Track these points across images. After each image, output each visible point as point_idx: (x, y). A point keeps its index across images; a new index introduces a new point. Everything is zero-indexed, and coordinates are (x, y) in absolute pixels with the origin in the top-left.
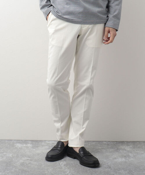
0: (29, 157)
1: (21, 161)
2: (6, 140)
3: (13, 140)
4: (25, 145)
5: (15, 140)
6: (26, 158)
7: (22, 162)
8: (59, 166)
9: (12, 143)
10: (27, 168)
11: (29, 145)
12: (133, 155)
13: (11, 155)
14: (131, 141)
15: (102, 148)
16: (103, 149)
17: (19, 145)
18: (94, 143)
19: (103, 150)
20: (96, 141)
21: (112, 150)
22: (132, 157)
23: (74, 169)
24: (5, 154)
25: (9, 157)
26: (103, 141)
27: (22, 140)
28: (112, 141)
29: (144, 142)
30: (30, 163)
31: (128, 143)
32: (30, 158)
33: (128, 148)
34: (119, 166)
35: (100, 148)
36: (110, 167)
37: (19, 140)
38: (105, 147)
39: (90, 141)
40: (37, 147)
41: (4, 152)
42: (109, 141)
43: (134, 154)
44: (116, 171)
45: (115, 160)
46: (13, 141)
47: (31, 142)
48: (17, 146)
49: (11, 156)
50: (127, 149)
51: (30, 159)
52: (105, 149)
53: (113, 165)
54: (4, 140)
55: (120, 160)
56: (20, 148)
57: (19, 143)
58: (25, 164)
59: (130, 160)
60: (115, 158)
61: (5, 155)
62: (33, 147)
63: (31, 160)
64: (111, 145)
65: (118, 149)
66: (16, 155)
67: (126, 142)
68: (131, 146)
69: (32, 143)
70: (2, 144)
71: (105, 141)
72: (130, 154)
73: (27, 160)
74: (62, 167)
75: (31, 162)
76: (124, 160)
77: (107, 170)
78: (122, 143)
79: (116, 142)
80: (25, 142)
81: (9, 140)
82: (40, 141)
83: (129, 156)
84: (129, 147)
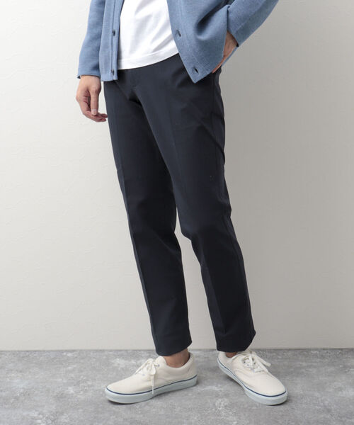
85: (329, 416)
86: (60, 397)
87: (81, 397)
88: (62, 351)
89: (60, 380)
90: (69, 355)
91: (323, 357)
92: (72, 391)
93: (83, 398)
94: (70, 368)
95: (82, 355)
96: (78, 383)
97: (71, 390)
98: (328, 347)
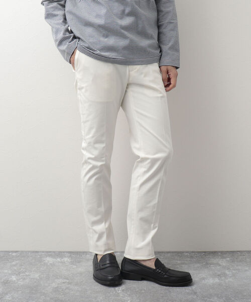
0: (65, 279)
1: (54, 285)
2: (29, 252)
3: (40, 252)
4: (59, 260)
5: (43, 252)
6: (61, 280)
7: (56, 286)
8: (114, 292)
9: (39, 256)
10: (63, 296)
11: (66, 259)
12: (231, 273)
13: (37, 276)
14: (228, 252)
15: (183, 262)
16: (183, 264)
17: (49, 260)
18: (169, 255)
19: (183, 266)
20: (173, 252)
21: (198, 265)
22: (231, 277)
23: (138, 296)
24: (27, 274)
25: (34, 279)
26: (183, 252)
27: (54, 252)
28: (197, 252)
29: (249, 252)
30: (67, 288)
31: (223, 254)
32: (67, 279)
33: (223, 262)
34: (211, 290)
35: (179, 262)
36: (195, 293)
37: (50, 252)
38: (187, 261)
39: (163, 252)
40: (79, 262)
41: (26, 271)
42: (193, 252)
43: (234, 272)
44: (205, 299)
45: (203, 281)
46: (40, 254)
47: (69, 255)
48: (46, 262)
49: (38, 278)
50: (221, 264)
51: (68, 281)
52: (186, 264)
53: (200, 290)
54: (26, 252)
55: (211, 281)
56: (51, 264)
57: (50, 256)
58: (61, 290)
59: (227, 281)
60: (204, 279)
61: (29, 275)
62: (72, 263)
63: (69, 283)
64: (196, 257)
65: (207, 264)
66: (45, 276)
67: (219, 252)
68: (228, 259)
69: (71, 256)
70: (22, 259)
71: (187, 252)
72: (227, 272)
73: (64, 283)
74: (118, 294)
75: (69, 285)
76: (217, 280)
77: (190, 297)
78: (214, 253)
79: (205, 252)
80: (60, 254)
81: (33, 252)
82: (84, 252)
83: (225, 275)
84: (224, 260)
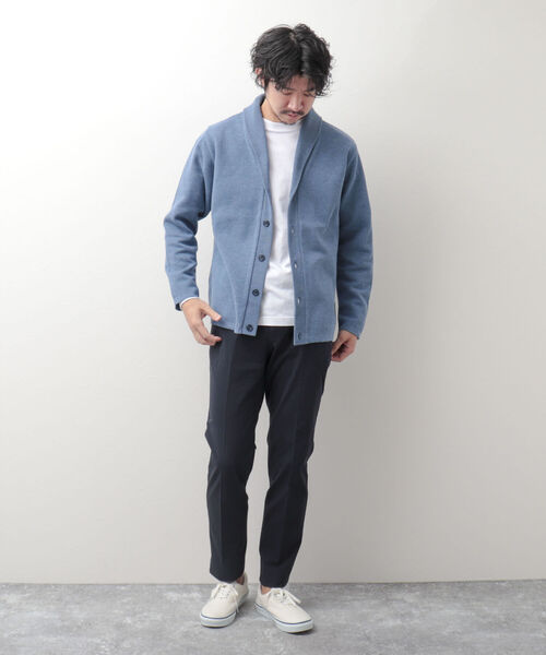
85: (367, 643)
86: (119, 626)
87: (139, 626)
88: (116, 585)
89: (116, 611)
90: (123, 588)
91: (367, 591)
92: (129, 622)
93: (140, 627)
94: (125, 601)
95: (134, 588)
96: (135, 614)
97: (129, 620)
98: (373, 581)
